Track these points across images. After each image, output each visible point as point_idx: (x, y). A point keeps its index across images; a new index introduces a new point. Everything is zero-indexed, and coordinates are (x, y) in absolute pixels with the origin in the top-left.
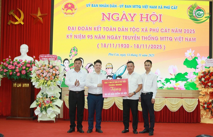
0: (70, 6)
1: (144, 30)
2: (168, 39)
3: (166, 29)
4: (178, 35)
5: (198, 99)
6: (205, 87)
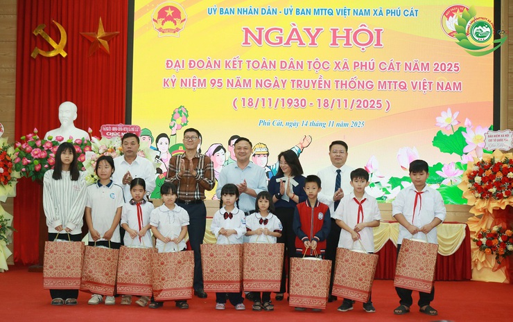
1: (341, 66)
2: (397, 86)
3: (391, 63)
4: (419, 77)
5: (465, 225)
6: (482, 198)
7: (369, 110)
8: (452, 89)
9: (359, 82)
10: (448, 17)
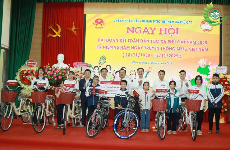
0: (99, 21)
1: (163, 42)
2: (184, 49)
3: (182, 41)
4: (192, 46)
7: (173, 58)
8: (204, 51)
9: (170, 48)
10: (203, 24)
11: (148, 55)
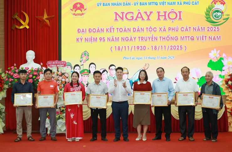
1: (162, 30)
2: (190, 38)
3: (187, 28)
4: (200, 34)
5: (225, 105)
7: (176, 50)
8: (216, 39)
9: (171, 37)
11: (143, 48)
